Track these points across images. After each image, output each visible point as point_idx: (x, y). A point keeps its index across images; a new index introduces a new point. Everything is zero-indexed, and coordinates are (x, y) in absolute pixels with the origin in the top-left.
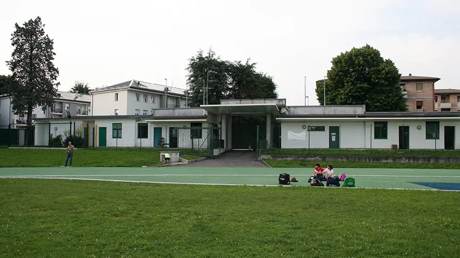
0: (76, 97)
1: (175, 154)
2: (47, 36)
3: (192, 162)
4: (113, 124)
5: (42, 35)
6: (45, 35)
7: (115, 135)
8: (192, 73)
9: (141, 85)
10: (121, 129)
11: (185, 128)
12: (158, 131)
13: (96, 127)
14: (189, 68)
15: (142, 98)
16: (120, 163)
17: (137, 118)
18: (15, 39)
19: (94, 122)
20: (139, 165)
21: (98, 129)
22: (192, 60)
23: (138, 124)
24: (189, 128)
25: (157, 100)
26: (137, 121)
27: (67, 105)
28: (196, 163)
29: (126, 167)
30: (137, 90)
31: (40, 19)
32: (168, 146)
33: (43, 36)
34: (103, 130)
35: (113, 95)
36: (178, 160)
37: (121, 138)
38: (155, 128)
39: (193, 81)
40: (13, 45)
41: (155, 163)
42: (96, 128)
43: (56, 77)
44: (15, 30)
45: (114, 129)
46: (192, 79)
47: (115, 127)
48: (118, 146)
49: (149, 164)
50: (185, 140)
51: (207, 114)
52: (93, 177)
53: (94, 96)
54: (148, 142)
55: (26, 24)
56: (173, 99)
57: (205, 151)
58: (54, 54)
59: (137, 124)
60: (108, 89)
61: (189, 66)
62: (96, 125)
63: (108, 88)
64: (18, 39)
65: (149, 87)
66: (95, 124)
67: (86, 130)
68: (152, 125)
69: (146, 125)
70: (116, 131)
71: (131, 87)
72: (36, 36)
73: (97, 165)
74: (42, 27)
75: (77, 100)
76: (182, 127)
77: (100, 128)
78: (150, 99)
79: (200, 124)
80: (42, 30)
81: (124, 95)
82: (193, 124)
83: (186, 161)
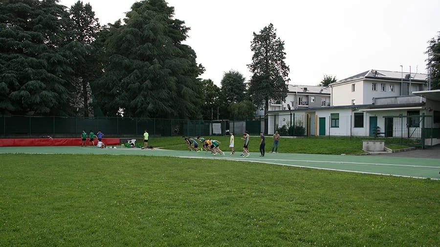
0: (322, 90)
1: (379, 143)
2: (279, 38)
3: (397, 152)
4: (331, 114)
5: (275, 38)
6: (277, 38)
7: (334, 125)
8: (432, 57)
9: (378, 74)
10: (338, 119)
11: (401, 116)
12: (373, 120)
13: (317, 117)
14: (429, 51)
15: (379, 87)
16: (322, 150)
17: (353, 108)
18: (254, 45)
19: (315, 112)
20: (338, 152)
21: (318, 119)
22: (432, 42)
23: (355, 113)
24: (405, 117)
25: (397, 88)
26: (353, 111)
27: (313, 98)
28: (402, 152)
29: (326, 154)
30: (374, 80)
31: (272, 25)
32: (383, 135)
33: (276, 40)
34: (322, 120)
35: (350, 86)
36: (383, 149)
37: (338, 127)
38: (370, 117)
39: (433, 66)
40: (252, 50)
41: (355, 152)
42: (317, 119)
43: (287, 74)
44: (254, 37)
45: (332, 119)
46: (433, 62)
47: (333, 117)
48: (330, 135)
49: (348, 152)
50: (400, 129)
51: (425, 101)
52: (276, 162)
53: (334, 88)
54: (364, 131)
55: (262, 32)
56: (416, 87)
57: (418, 140)
58: (285, 54)
59: (353, 115)
60: (346, 81)
61: (428, 49)
62: (317, 116)
63: (346, 79)
64: (256, 45)
65: (388, 76)
66: (316, 114)
67: (308, 120)
68: (367, 114)
69: (362, 114)
70: (334, 120)
71: (366, 77)
72: (269, 40)
73: (300, 151)
74: (274, 32)
75: (322, 92)
76: (397, 115)
77: (320, 118)
78: (388, 88)
79: (417, 112)
80: (275, 34)
81: (360, 85)
82: (409, 112)
83: (390, 151)
